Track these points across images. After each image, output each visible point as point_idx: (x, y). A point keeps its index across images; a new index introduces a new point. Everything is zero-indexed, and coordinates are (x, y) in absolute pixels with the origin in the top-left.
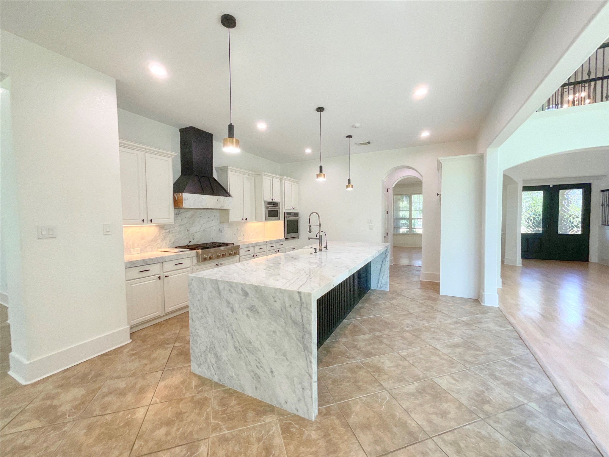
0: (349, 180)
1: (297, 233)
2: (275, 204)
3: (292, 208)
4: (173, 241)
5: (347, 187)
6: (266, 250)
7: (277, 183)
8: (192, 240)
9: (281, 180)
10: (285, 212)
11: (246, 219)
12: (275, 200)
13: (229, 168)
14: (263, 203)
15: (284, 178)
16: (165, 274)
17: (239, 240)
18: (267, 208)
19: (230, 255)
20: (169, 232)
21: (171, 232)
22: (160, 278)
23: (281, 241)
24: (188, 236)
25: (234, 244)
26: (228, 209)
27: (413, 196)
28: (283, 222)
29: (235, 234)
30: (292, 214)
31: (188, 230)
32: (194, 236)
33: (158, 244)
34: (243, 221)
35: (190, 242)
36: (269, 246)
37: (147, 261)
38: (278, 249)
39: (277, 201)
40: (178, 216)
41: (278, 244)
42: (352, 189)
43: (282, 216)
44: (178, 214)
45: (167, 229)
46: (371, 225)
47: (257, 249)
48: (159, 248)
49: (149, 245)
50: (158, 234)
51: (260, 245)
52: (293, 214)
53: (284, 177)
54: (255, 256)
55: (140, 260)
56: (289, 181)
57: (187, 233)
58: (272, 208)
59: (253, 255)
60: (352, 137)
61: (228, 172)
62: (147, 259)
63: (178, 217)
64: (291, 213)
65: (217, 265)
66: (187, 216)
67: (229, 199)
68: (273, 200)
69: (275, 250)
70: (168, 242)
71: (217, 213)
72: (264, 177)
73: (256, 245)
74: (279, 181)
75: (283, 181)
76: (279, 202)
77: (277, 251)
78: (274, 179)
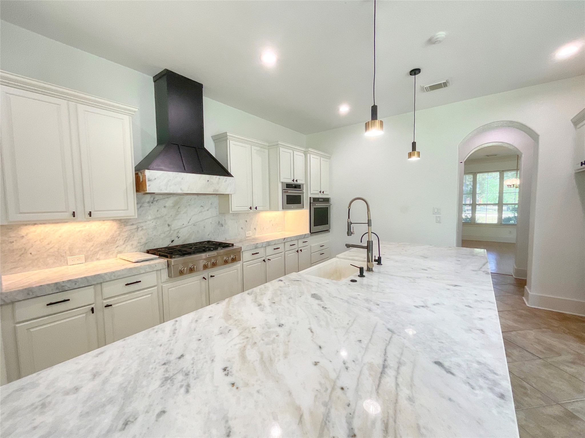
0: (414, 144)
1: (327, 225)
2: (298, 187)
3: (320, 192)
4: (143, 241)
5: (410, 155)
6: (283, 250)
7: (299, 157)
8: (176, 239)
9: (305, 153)
10: (310, 198)
11: (256, 208)
12: (297, 181)
13: (229, 136)
14: (280, 185)
15: (310, 151)
16: (105, 301)
17: (247, 235)
18: (285, 192)
19: (226, 262)
20: (138, 228)
21: (140, 229)
22: (92, 310)
23: (304, 236)
24: (169, 233)
25: (233, 244)
26: (228, 195)
27: (478, 175)
28: (308, 211)
29: (242, 228)
30: (320, 200)
31: (169, 225)
32: (178, 232)
33: (117, 247)
34: (251, 211)
35: (172, 241)
36: (288, 245)
37: (63, 285)
38: (301, 248)
39: (299, 182)
40: (152, 204)
41: (300, 242)
42: (419, 159)
43: (306, 201)
44: (152, 203)
45: (133, 224)
46: (438, 215)
47: (270, 250)
48: (120, 252)
49: (102, 249)
50: (118, 233)
51: (275, 244)
52: (322, 200)
53: (310, 149)
54: (266, 260)
55: (48, 285)
56: (316, 155)
57: (167, 229)
58: (293, 192)
59: (263, 259)
60: (420, 72)
61: (228, 141)
62: (63, 282)
63: (151, 207)
64: (318, 199)
65: (204, 278)
66: (167, 205)
67: (226, 179)
68: (295, 181)
69: (297, 250)
70: (135, 243)
71: (215, 200)
72: (281, 149)
73: (269, 244)
74: (303, 154)
75: (309, 155)
76: (303, 184)
77: (299, 251)
78: (295, 152)
